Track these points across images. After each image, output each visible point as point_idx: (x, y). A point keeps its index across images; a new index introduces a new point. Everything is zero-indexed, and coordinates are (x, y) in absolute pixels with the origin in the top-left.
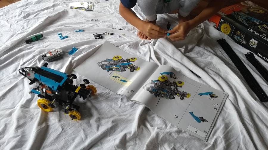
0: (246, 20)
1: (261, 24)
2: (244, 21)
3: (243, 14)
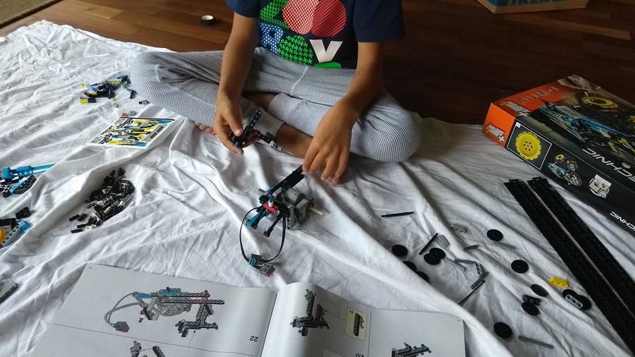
0: (575, 125)
1: (614, 137)
2: (573, 128)
3: (568, 109)
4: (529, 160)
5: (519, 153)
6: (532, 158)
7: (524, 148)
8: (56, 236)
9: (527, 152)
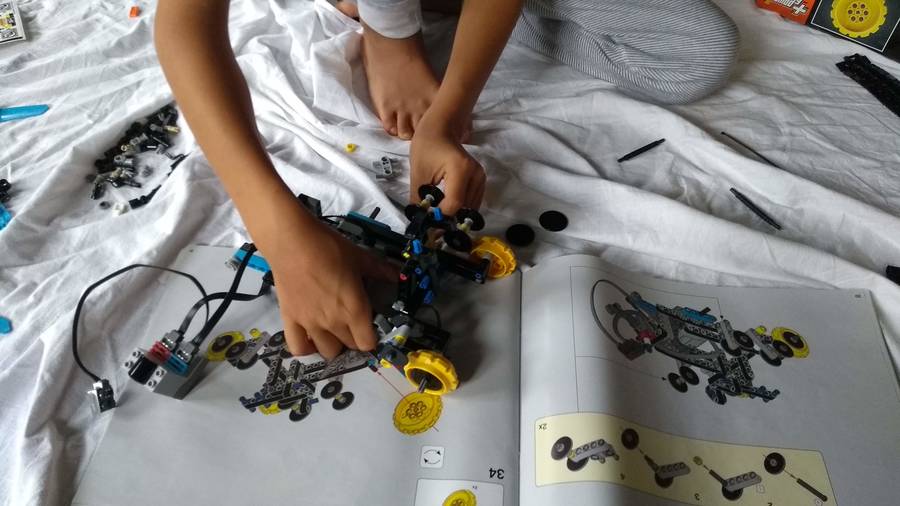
4: (859, 38)
5: (837, 30)
6: (865, 34)
7: (848, 17)
8: (67, 228)
9: (857, 24)
